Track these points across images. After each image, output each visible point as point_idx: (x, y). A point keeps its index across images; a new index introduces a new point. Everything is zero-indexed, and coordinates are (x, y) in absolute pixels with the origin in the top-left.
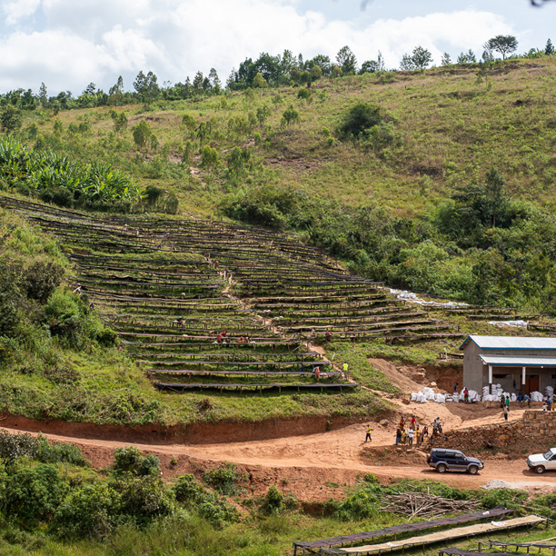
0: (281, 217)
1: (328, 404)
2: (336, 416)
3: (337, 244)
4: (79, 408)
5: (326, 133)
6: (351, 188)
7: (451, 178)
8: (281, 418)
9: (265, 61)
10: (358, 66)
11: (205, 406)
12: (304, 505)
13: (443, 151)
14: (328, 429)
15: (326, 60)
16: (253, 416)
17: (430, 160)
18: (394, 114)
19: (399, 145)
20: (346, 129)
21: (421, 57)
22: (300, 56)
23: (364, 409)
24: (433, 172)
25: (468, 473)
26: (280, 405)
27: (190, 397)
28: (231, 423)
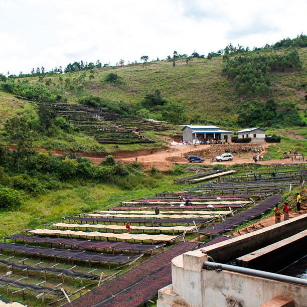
0: (97, 104)
1: (150, 147)
2: (154, 149)
3: (118, 110)
4: (81, 148)
5: (102, 82)
6: (113, 96)
7: (142, 93)
8: (139, 150)
9: (76, 64)
10: (103, 65)
11: (117, 147)
12: (162, 172)
13: (138, 86)
14: (152, 153)
15: (93, 64)
16: (131, 150)
17: (135, 89)
18: (121, 76)
19: (124, 84)
20: (108, 80)
21: (122, 62)
22: (82, 62)
23: (160, 147)
24: (136, 92)
25: (200, 162)
26: (137, 147)
27: (110, 145)
28: (125, 152)
